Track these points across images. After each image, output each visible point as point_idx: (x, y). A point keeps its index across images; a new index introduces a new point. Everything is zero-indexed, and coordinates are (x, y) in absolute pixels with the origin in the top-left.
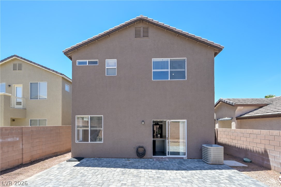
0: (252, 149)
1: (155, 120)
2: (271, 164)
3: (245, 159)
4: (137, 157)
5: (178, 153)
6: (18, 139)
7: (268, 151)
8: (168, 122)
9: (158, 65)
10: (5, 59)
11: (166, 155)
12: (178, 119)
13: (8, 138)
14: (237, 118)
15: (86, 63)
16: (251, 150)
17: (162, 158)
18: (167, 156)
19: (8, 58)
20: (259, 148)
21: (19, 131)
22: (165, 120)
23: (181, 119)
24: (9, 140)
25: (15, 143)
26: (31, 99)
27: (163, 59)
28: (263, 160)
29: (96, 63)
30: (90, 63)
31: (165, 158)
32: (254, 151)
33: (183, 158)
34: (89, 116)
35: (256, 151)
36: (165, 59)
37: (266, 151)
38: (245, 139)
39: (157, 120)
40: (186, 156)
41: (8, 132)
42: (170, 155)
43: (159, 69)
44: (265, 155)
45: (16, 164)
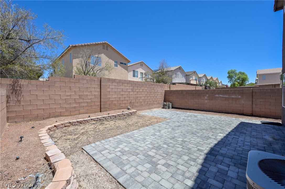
6: (240, 97)
13: (232, 95)
21: (241, 91)
24: (233, 97)
25: (237, 99)
41: (232, 92)
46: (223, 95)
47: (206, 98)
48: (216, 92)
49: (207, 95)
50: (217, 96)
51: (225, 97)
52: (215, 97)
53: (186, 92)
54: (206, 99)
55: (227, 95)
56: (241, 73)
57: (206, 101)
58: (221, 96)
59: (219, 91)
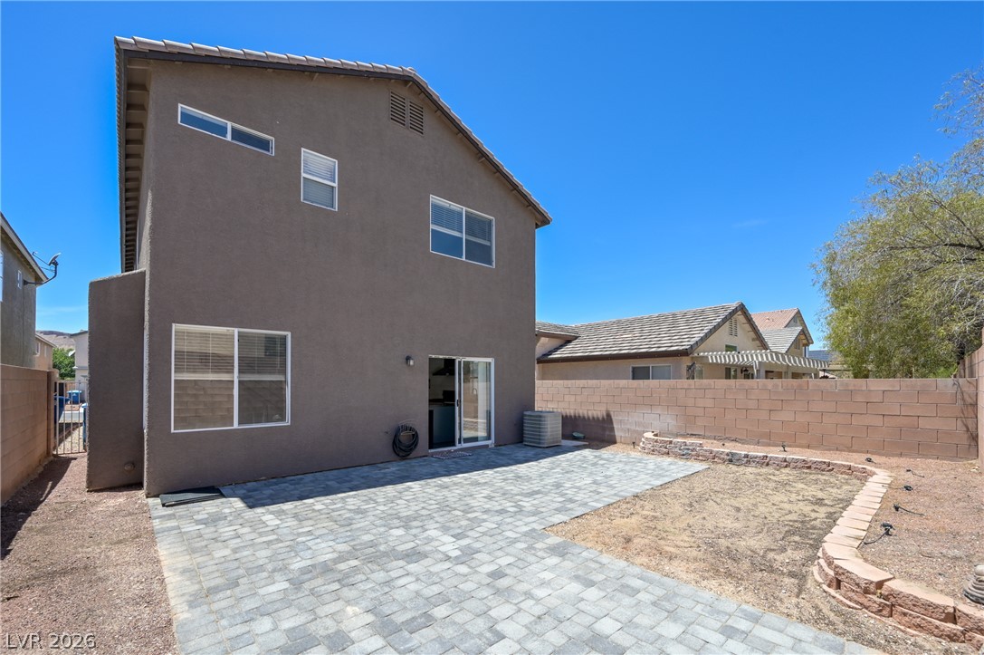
0: (586, 415)
1: (433, 356)
2: (617, 433)
3: (575, 434)
4: (393, 456)
7: (612, 413)
8: (460, 362)
9: (442, 216)
11: (454, 445)
12: (479, 357)
14: (539, 361)
15: (222, 130)
16: (584, 417)
17: (449, 451)
18: (458, 446)
20: (597, 412)
22: (454, 357)
23: (485, 357)
27: (450, 205)
28: (604, 429)
29: (264, 145)
30: (237, 135)
31: (455, 451)
32: (589, 418)
33: (487, 446)
34: (236, 331)
35: (593, 418)
36: (455, 206)
37: (609, 415)
38: (573, 398)
39: (437, 356)
40: (492, 441)
42: (463, 443)
44: (607, 421)
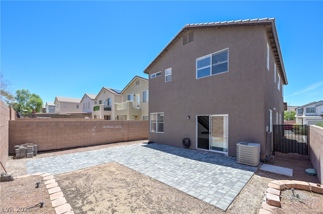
5: (222, 149)
6: (121, 127)
8: (211, 117)
9: (201, 64)
10: (133, 80)
11: (209, 149)
12: (219, 114)
13: (116, 126)
17: (204, 151)
19: (134, 78)
22: (208, 115)
23: (223, 114)
24: (117, 127)
25: (119, 129)
26: (143, 102)
27: (206, 57)
29: (160, 74)
30: (157, 75)
31: (206, 152)
33: (225, 154)
34: (157, 113)
36: (208, 56)
39: (200, 115)
40: (227, 153)
41: (116, 123)
42: (212, 149)
43: (203, 67)
45: (120, 140)
46: (110, 126)
47: (93, 130)
48: (104, 123)
49: (95, 127)
50: (105, 127)
51: (111, 128)
52: (103, 128)
53: (64, 124)
54: (94, 132)
55: (112, 126)
56: (34, 95)
57: (94, 134)
58: (108, 127)
59: (106, 123)
